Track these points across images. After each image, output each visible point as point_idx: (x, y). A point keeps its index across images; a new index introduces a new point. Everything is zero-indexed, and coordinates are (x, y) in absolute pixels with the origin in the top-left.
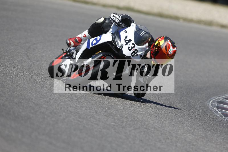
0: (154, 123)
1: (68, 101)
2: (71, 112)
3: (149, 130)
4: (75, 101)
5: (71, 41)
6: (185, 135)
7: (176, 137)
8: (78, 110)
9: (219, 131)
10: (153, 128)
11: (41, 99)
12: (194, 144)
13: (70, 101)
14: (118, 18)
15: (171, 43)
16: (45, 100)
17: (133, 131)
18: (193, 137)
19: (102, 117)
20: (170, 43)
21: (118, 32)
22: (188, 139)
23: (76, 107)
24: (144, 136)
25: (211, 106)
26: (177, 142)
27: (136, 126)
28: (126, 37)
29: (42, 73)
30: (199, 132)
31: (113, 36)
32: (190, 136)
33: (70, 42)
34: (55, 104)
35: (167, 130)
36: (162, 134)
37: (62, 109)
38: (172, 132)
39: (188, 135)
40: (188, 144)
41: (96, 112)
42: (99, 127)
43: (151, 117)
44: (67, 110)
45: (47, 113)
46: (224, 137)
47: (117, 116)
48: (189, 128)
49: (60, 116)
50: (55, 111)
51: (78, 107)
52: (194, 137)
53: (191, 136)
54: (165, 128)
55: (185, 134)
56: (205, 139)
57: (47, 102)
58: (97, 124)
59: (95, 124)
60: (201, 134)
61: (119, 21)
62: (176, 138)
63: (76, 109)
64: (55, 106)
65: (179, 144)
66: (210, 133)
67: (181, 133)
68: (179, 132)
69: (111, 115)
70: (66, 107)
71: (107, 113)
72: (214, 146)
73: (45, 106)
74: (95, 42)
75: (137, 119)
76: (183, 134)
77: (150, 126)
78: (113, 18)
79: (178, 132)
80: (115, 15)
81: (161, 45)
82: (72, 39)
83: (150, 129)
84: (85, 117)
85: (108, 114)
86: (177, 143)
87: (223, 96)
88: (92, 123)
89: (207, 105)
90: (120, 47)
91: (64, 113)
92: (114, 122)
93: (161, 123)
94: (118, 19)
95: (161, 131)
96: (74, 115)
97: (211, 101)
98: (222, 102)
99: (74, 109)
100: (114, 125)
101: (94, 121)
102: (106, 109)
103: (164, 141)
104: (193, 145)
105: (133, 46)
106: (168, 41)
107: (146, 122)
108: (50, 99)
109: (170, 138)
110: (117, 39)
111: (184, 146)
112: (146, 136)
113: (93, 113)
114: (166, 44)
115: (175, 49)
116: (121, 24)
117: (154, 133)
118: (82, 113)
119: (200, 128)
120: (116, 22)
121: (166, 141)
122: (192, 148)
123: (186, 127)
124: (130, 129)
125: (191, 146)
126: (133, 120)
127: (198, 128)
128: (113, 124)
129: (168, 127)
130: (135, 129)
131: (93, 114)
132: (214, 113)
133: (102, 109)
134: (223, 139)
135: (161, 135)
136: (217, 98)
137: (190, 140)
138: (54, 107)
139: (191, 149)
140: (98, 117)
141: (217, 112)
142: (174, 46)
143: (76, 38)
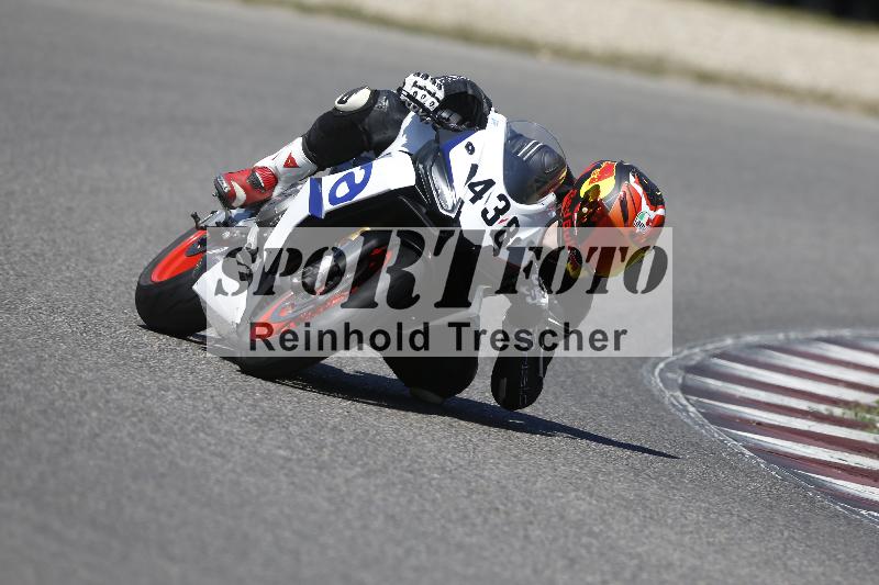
0: (440, 451)
1: (112, 365)
2: (121, 409)
3: (423, 476)
4: (136, 365)
5: (234, 183)
6: (560, 494)
7: (526, 505)
8: (149, 401)
9: (691, 481)
10: (436, 468)
11: (6, 361)
12: (596, 529)
13: (116, 365)
14: (433, 91)
15: (645, 188)
16: (22, 364)
17: (361, 481)
18: (590, 504)
19: (241, 427)
20: (640, 190)
21: (438, 150)
22: (572, 511)
23: (142, 390)
24: (403, 500)
25: (661, 385)
26: (531, 523)
27: (371, 462)
28: (474, 169)
29: (7, 259)
30: (615, 486)
31: (421, 166)
32: (578, 498)
33: (232, 187)
34: (60, 375)
35: (489, 478)
36: (471, 492)
37: (88, 397)
38: (510, 487)
39: (573, 494)
40: (572, 532)
41: (219, 409)
42: (230, 466)
43: (430, 428)
44: (107, 402)
45: (28, 411)
46: (710, 504)
47: (297, 424)
48: (574, 468)
49: (80, 423)
50: (59, 403)
51: (149, 387)
52: (594, 502)
53: (584, 500)
54: (484, 469)
55: (560, 490)
56: (635, 511)
57: (30, 371)
58: (222, 456)
59: (213, 454)
60: (623, 493)
61: (437, 104)
62: (527, 509)
63: (141, 398)
64: (61, 388)
65: (535, 533)
66: (655, 487)
67: (546, 488)
68: (538, 485)
69: (276, 418)
70: (100, 388)
71: (260, 413)
72: (673, 537)
73: (20, 385)
74: (343, 190)
75: (374, 436)
76: (553, 491)
77: (425, 463)
78: (416, 92)
79: (534, 483)
80: (421, 82)
81: (602, 196)
82: (239, 177)
83: (425, 472)
84: (176, 428)
85: (265, 417)
86: (530, 527)
87: (704, 344)
88: (202, 449)
89: (645, 381)
90: (452, 211)
91: (94, 414)
92: (290, 448)
93: (467, 451)
94: (433, 95)
95: (469, 482)
96: (134, 419)
97: (662, 365)
98: (701, 370)
99: (133, 396)
100: (288, 460)
101: (209, 444)
102: (254, 394)
103: (479, 521)
104: (591, 534)
105: (501, 205)
106: (632, 179)
107: (411, 447)
108: (40, 358)
109: (501, 507)
110: (437, 180)
111: (555, 539)
112: (410, 501)
113: (207, 411)
114: (622, 193)
115: (660, 212)
116: (444, 115)
117: (439, 488)
118: (165, 411)
119: (618, 471)
120: (426, 110)
121: (486, 521)
122: (588, 547)
123: (564, 465)
124: (350, 474)
125: (585, 540)
126: (361, 436)
127: (610, 467)
128: (282, 452)
129: (496, 464)
130: (368, 474)
131: (208, 416)
132: (673, 410)
133: (240, 395)
134: (707, 510)
135: (467, 497)
136: (681, 351)
137: (579, 516)
138: (57, 390)
139: (583, 552)
140: (226, 428)
141: (684, 406)
142: (655, 202)
143: (254, 171)
